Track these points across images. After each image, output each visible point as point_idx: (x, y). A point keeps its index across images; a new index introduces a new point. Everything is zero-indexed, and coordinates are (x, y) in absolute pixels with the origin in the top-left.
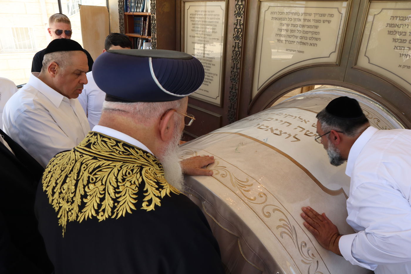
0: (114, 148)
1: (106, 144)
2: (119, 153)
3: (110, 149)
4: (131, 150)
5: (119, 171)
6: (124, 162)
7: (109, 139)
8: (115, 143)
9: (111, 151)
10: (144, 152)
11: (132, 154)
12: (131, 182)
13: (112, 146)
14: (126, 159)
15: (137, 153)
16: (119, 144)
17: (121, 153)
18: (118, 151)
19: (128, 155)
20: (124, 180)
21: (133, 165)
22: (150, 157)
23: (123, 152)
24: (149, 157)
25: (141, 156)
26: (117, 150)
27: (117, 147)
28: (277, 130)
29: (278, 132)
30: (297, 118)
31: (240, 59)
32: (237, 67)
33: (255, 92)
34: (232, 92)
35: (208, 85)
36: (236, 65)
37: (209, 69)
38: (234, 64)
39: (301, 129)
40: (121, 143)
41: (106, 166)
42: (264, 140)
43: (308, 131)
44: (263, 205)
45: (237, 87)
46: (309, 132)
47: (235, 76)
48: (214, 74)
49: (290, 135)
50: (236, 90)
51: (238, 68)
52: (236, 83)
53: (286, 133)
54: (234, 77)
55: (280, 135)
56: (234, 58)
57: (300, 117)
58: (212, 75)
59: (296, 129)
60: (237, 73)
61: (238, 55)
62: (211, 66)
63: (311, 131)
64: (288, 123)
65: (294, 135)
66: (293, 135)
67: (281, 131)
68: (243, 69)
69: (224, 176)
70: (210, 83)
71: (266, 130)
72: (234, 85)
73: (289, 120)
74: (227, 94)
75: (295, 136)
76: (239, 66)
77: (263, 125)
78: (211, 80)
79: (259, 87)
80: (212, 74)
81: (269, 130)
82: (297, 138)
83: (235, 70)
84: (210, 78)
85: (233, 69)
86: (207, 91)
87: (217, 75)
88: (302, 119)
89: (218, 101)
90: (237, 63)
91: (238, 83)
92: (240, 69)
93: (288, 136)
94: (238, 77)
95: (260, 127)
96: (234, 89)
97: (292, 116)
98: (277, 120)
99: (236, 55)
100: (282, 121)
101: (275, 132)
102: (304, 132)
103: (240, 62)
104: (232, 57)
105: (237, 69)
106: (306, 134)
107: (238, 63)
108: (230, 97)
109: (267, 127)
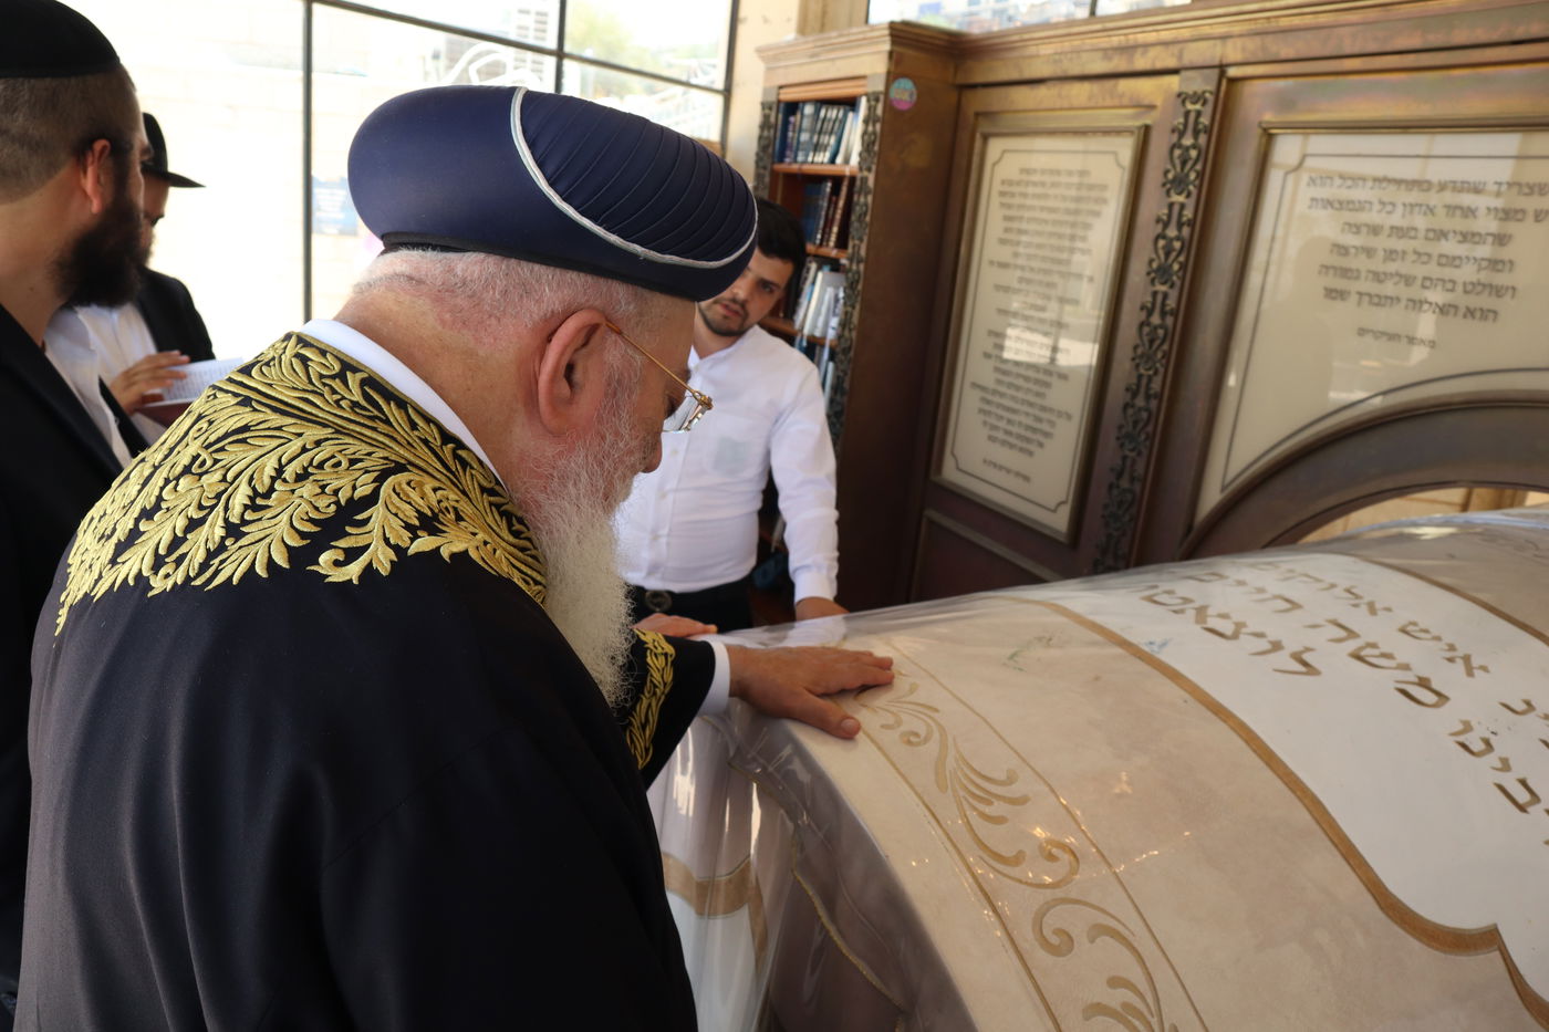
0: (325, 385)
1: (306, 367)
2: (337, 402)
3: (311, 382)
4: (391, 411)
5: (304, 450)
6: (337, 432)
7: (323, 353)
8: (337, 367)
9: (310, 388)
10: (447, 437)
11: (387, 422)
12: (323, 487)
13: (322, 376)
14: (352, 426)
15: (414, 426)
16: (349, 374)
17: (343, 403)
18: (336, 397)
19: (372, 418)
20: (302, 477)
21: (370, 449)
22: (472, 468)
23: (355, 404)
24: (465, 464)
25: (425, 442)
26: (334, 392)
27: (337, 384)
28: (1224, 616)
29: (1226, 627)
30: (1339, 591)
31: (1163, 357)
32: (1148, 387)
33: (1212, 496)
34: (1118, 487)
35: (1031, 454)
36: (1144, 381)
37: (1043, 390)
38: (1140, 377)
39: (1342, 634)
40: (359, 376)
41: (269, 429)
42: (1151, 643)
43: (1373, 646)
44: (1049, 894)
45: (1140, 469)
46: (1376, 652)
47: (1136, 423)
48: (1060, 414)
49: (1277, 646)
50: (1132, 479)
51: (1152, 392)
52: (1139, 454)
53: (1260, 635)
54: (1135, 426)
55: (1235, 636)
56: (1142, 356)
57: (1353, 587)
58: (1053, 418)
59: (1314, 626)
60: (1144, 415)
61: (1157, 343)
62: (1054, 380)
63: (1385, 649)
64: (1287, 600)
65: (1297, 648)
66: (1292, 646)
67: (1239, 626)
68: (1173, 400)
69: (913, 739)
70: (1041, 445)
71: (1175, 612)
72: (1129, 463)
73: (1295, 591)
74: (1098, 494)
75: (1302, 652)
76: (1156, 385)
77: (1170, 592)
78: (1047, 435)
79: (1231, 475)
80: (1051, 410)
81: (1191, 614)
82: (1305, 664)
83: (1140, 402)
84: (1045, 427)
85: (1135, 394)
86: (1026, 479)
87: (1069, 417)
88: (1357, 597)
89: (1060, 522)
90: (1151, 372)
91: (1145, 452)
92: (1159, 396)
93: (1268, 647)
94: (1150, 428)
95: (1156, 598)
96: (1126, 476)
97: (1318, 580)
98: (1241, 583)
99: (1152, 342)
100: (1261, 590)
101: (1213, 623)
102: (1352, 645)
103: (1162, 370)
104: (1136, 348)
105: (1148, 397)
106: (1358, 657)
107: (1156, 373)
108: (1106, 506)
109: (1186, 600)
